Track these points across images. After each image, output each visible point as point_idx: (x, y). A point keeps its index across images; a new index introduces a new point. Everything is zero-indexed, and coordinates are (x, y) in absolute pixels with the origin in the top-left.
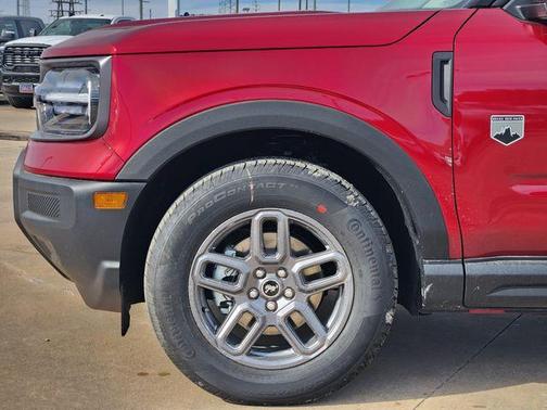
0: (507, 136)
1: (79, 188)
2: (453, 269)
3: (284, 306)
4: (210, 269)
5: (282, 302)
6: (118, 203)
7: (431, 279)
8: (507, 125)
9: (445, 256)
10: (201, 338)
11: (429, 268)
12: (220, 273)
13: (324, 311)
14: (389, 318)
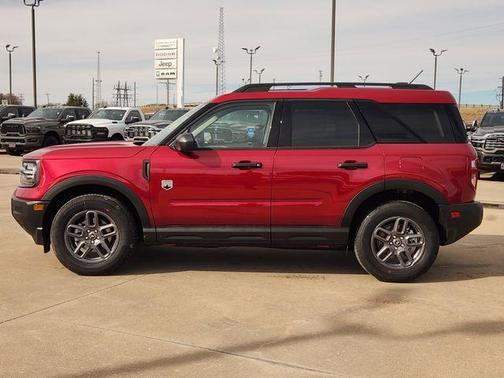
0: (167, 187)
1: (29, 203)
2: (152, 230)
3: (97, 242)
4: (73, 230)
5: (96, 241)
6: (41, 208)
7: (146, 233)
8: (167, 183)
9: (150, 227)
10: (69, 254)
11: (145, 230)
12: (76, 231)
13: (110, 245)
14: (131, 246)
